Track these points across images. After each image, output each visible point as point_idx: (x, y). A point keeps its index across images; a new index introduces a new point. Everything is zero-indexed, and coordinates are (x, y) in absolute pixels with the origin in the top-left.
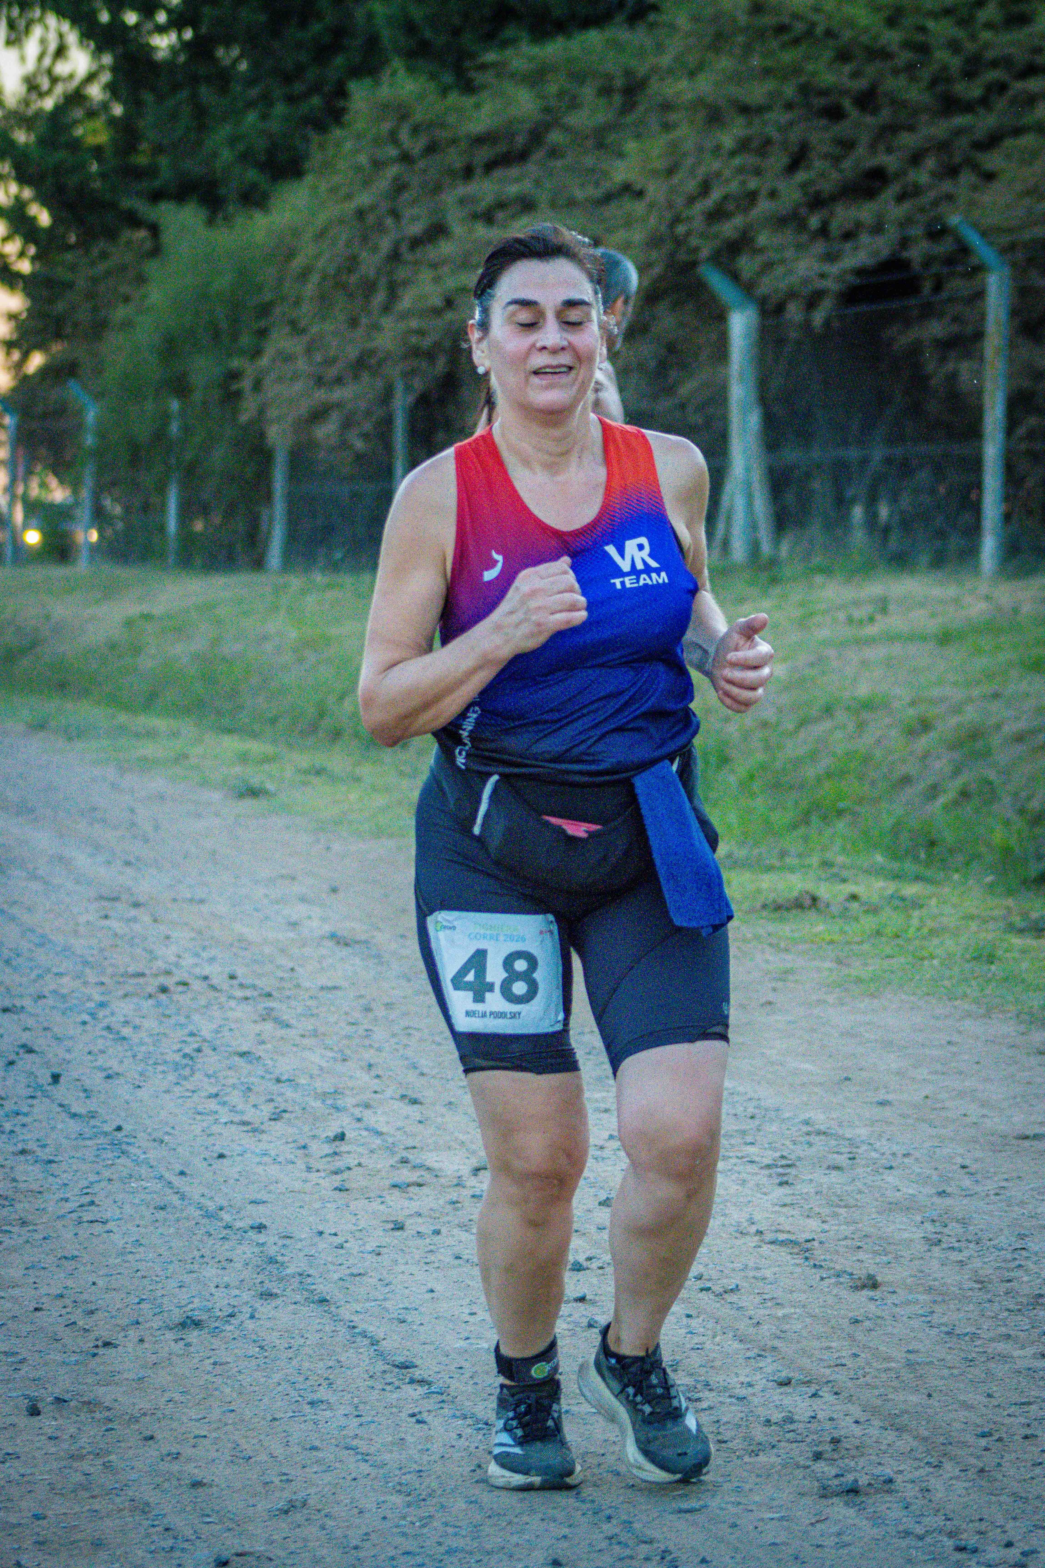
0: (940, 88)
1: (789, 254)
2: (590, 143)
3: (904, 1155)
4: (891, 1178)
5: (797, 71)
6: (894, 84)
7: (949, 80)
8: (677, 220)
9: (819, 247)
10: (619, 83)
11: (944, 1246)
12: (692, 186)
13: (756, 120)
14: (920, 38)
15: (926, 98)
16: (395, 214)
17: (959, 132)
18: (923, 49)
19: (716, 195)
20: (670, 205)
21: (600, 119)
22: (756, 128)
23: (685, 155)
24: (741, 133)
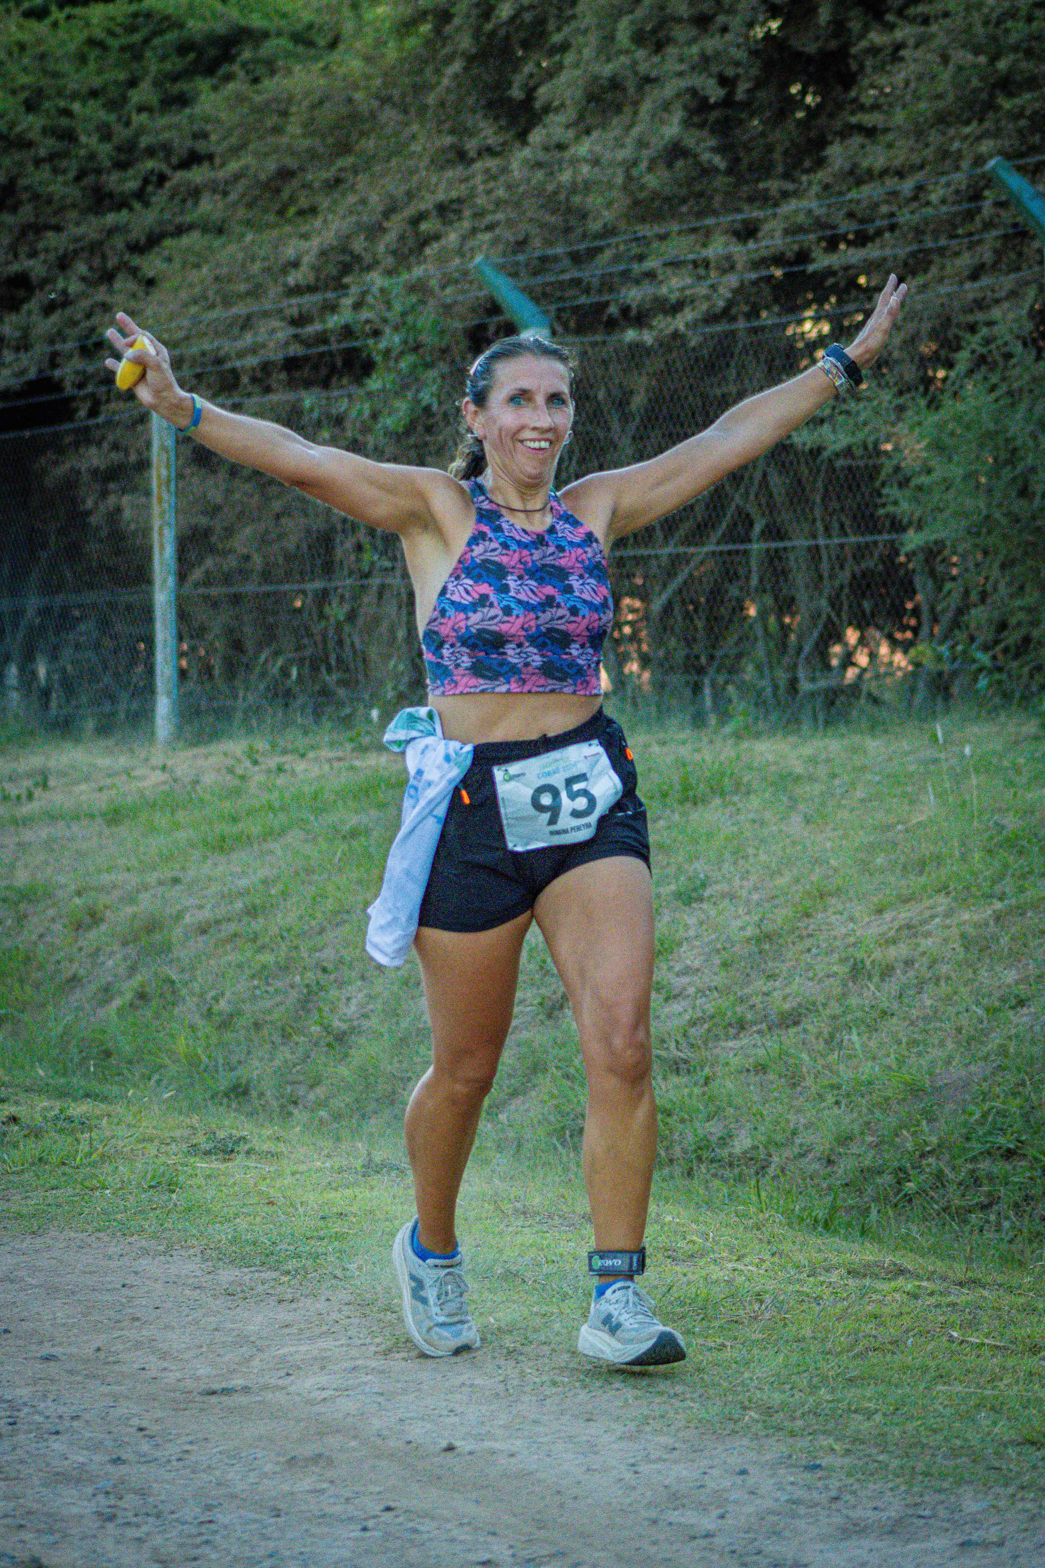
0: (90, 180)
3: (73, 1418)
4: (57, 1445)
6: (35, 176)
7: (99, 172)
11: (120, 1521)
14: (64, 122)
15: (74, 193)
17: (111, 231)
18: (69, 136)
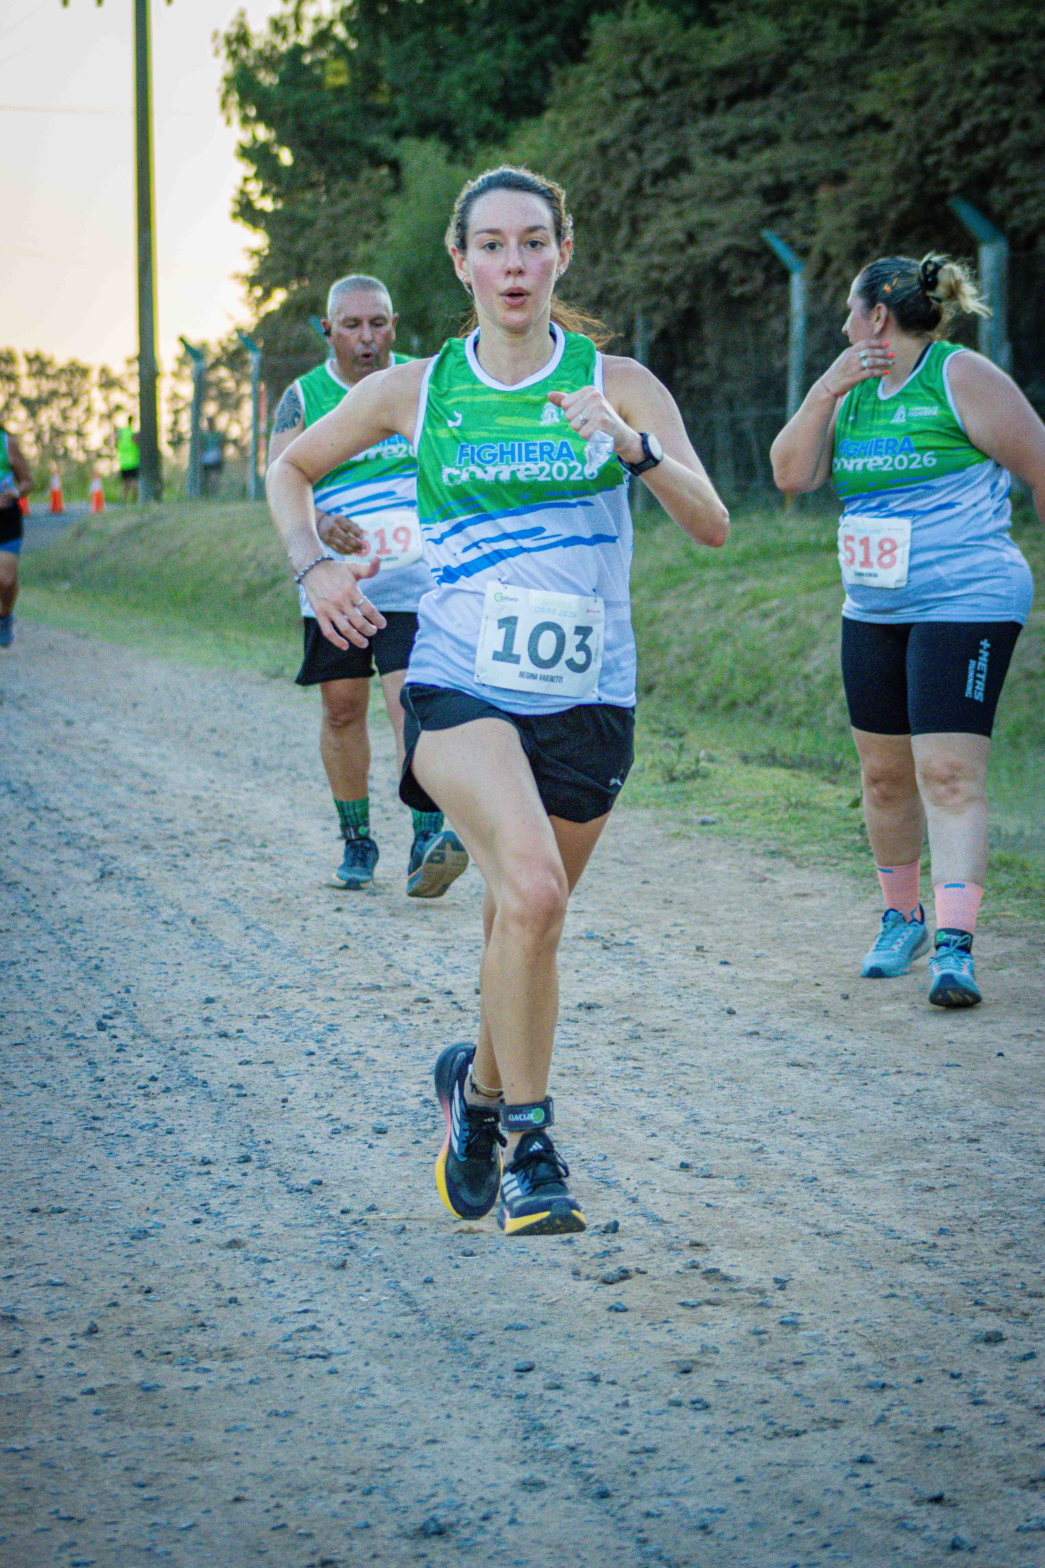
2: (833, 76)
8: (926, 151)
10: (863, 15)
12: (942, 116)
13: (1008, 49)
16: (638, 149)
19: (966, 125)
20: (920, 136)
21: (844, 51)
22: (1008, 57)
23: (935, 84)
24: (993, 61)
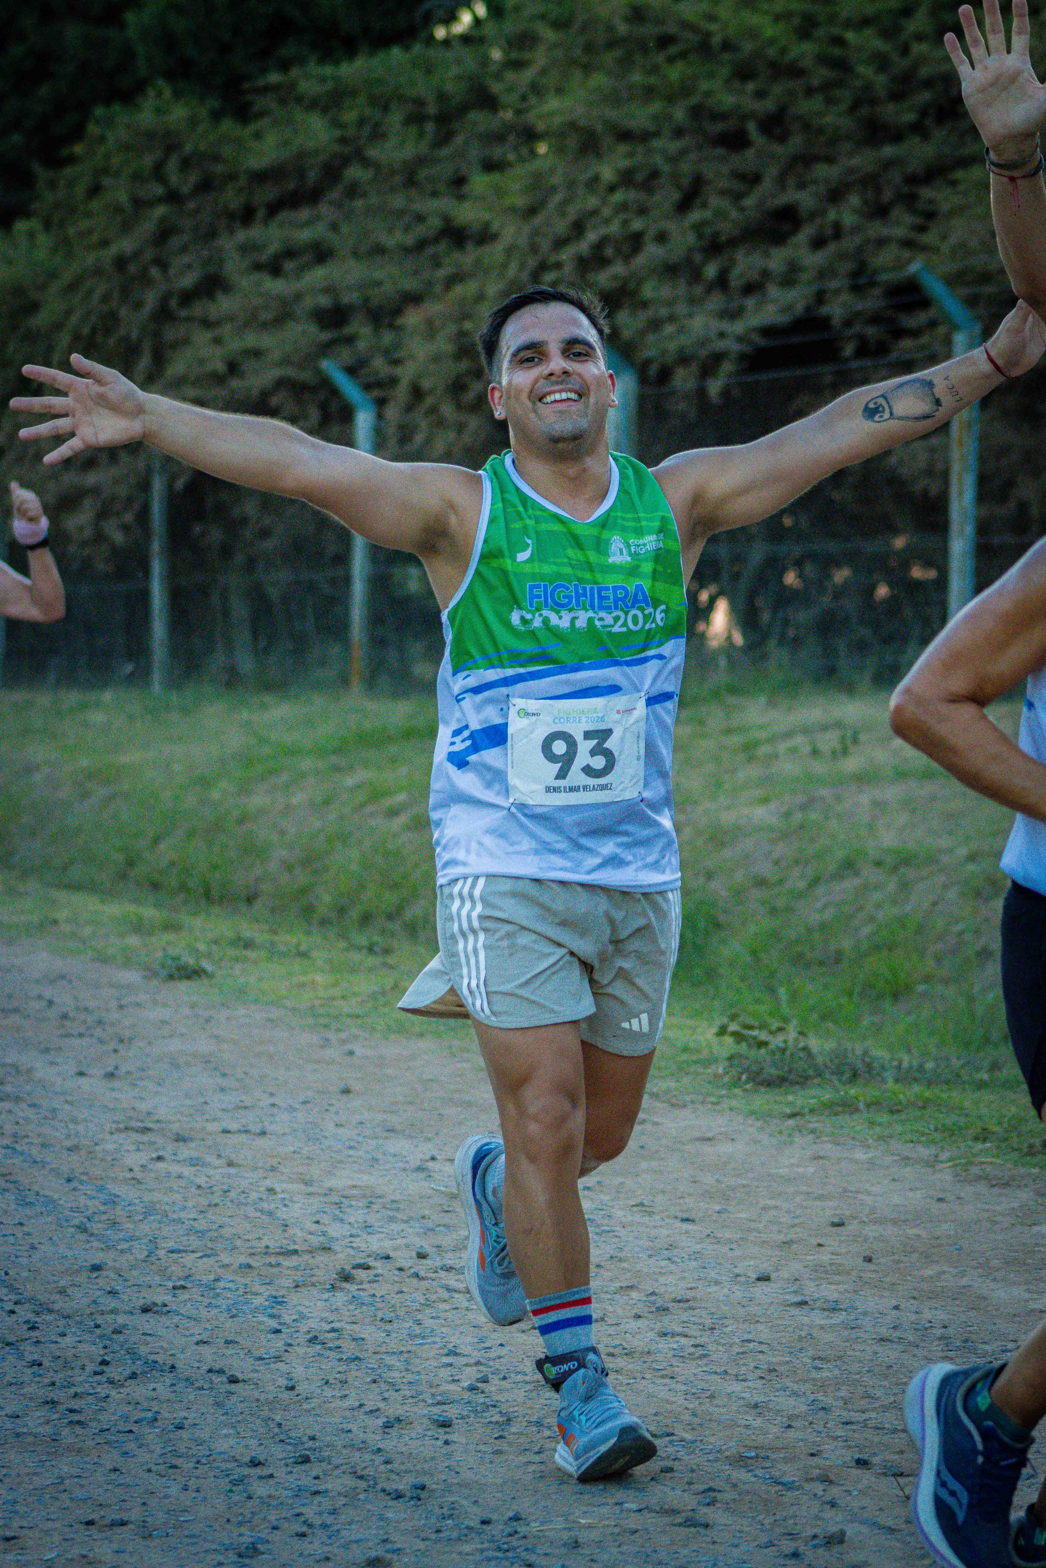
0: (863, 111)
1: (681, 309)
2: (398, 180)
5: (686, 89)
6: (807, 106)
7: (874, 102)
8: (543, 267)
9: (716, 301)
10: (432, 109)
12: (561, 227)
13: (640, 149)
14: (837, 51)
16: (162, 264)
17: (888, 164)
18: (842, 65)
19: (591, 237)
20: (534, 249)
21: (409, 151)
22: (639, 158)
23: (553, 189)
24: (624, 163)
